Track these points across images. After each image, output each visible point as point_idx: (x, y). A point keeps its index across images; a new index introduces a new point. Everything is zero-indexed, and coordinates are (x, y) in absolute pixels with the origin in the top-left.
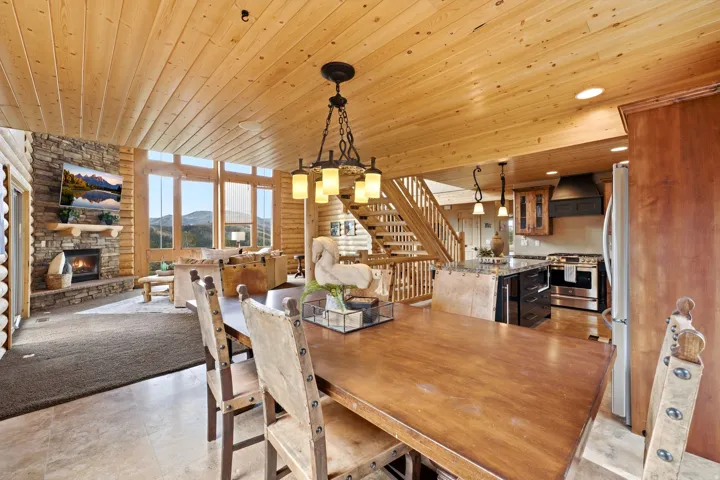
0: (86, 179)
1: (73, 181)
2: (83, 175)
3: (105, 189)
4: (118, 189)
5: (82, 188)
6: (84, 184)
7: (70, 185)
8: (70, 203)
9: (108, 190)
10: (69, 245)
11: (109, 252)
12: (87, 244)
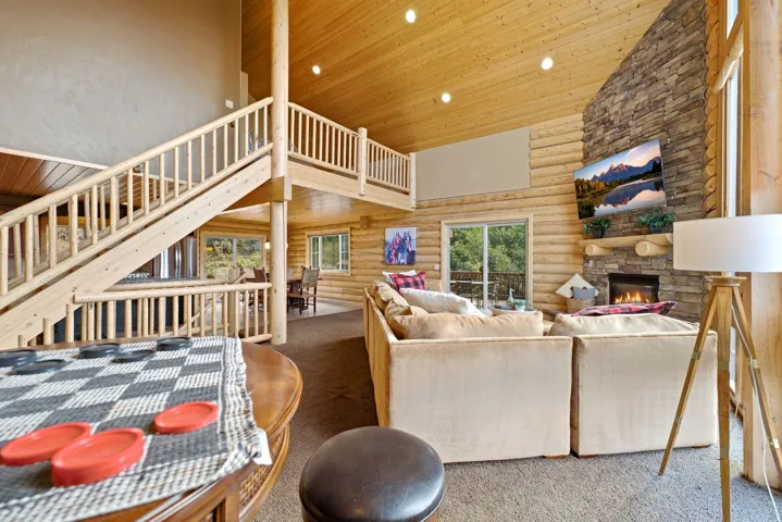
0: (604, 176)
1: (590, 188)
3: (632, 179)
4: (655, 169)
5: (601, 193)
6: (602, 186)
7: (588, 194)
8: (591, 213)
9: (637, 178)
10: (613, 267)
11: (674, 283)
12: (635, 266)
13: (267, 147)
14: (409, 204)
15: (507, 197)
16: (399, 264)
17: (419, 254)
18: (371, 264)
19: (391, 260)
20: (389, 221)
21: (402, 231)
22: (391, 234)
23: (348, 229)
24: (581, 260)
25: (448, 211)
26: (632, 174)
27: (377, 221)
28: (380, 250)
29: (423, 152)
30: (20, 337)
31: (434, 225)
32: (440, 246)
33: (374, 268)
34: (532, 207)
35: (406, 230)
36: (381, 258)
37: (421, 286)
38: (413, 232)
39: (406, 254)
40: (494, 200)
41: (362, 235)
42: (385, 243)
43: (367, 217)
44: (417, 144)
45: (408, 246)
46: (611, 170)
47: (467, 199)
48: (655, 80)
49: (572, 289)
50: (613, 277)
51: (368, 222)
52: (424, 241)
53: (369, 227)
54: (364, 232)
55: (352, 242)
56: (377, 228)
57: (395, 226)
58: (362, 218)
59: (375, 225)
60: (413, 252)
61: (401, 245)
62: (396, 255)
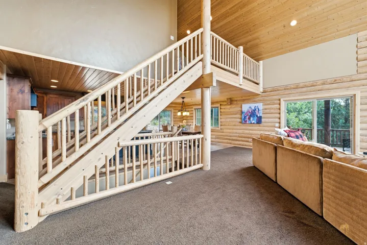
13: (201, 57)
14: (259, 90)
15: (335, 82)
16: (251, 123)
17: (264, 118)
18: (234, 123)
19: (246, 121)
20: (244, 100)
21: (253, 106)
22: (246, 107)
23: (219, 105)
25: (286, 93)
27: (236, 101)
28: (239, 116)
29: (267, 61)
30: (96, 167)
31: (276, 102)
32: (280, 113)
33: (235, 125)
34: (359, 86)
35: (256, 105)
36: (240, 120)
37: (301, 139)
38: (260, 106)
39: (256, 118)
40: (323, 84)
41: (227, 108)
42: (242, 112)
43: (230, 98)
44: (264, 56)
45: (257, 113)
47: (301, 85)
51: (231, 101)
52: (268, 111)
53: (231, 104)
54: (229, 107)
55: (221, 112)
56: (237, 104)
57: (248, 103)
58: (227, 99)
59: (235, 103)
60: (260, 117)
61: (253, 113)
62: (249, 119)
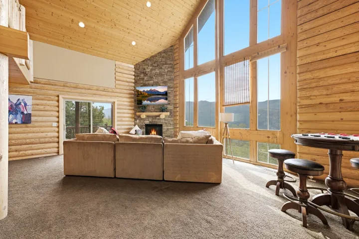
0: (147, 91)
1: (141, 94)
2: (146, 90)
3: (158, 95)
4: (166, 94)
5: (146, 97)
6: (146, 94)
7: (140, 96)
8: (141, 103)
9: (160, 95)
10: (147, 122)
11: (167, 126)
12: (155, 122)
24: (134, 120)
25: (65, 90)
26: (159, 94)
31: (53, 97)
32: (58, 112)
34: (116, 97)
38: (29, 100)
45: (22, 109)
46: (150, 90)
47: (80, 86)
48: (161, 68)
49: (136, 131)
50: (147, 125)
52: (40, 107)
